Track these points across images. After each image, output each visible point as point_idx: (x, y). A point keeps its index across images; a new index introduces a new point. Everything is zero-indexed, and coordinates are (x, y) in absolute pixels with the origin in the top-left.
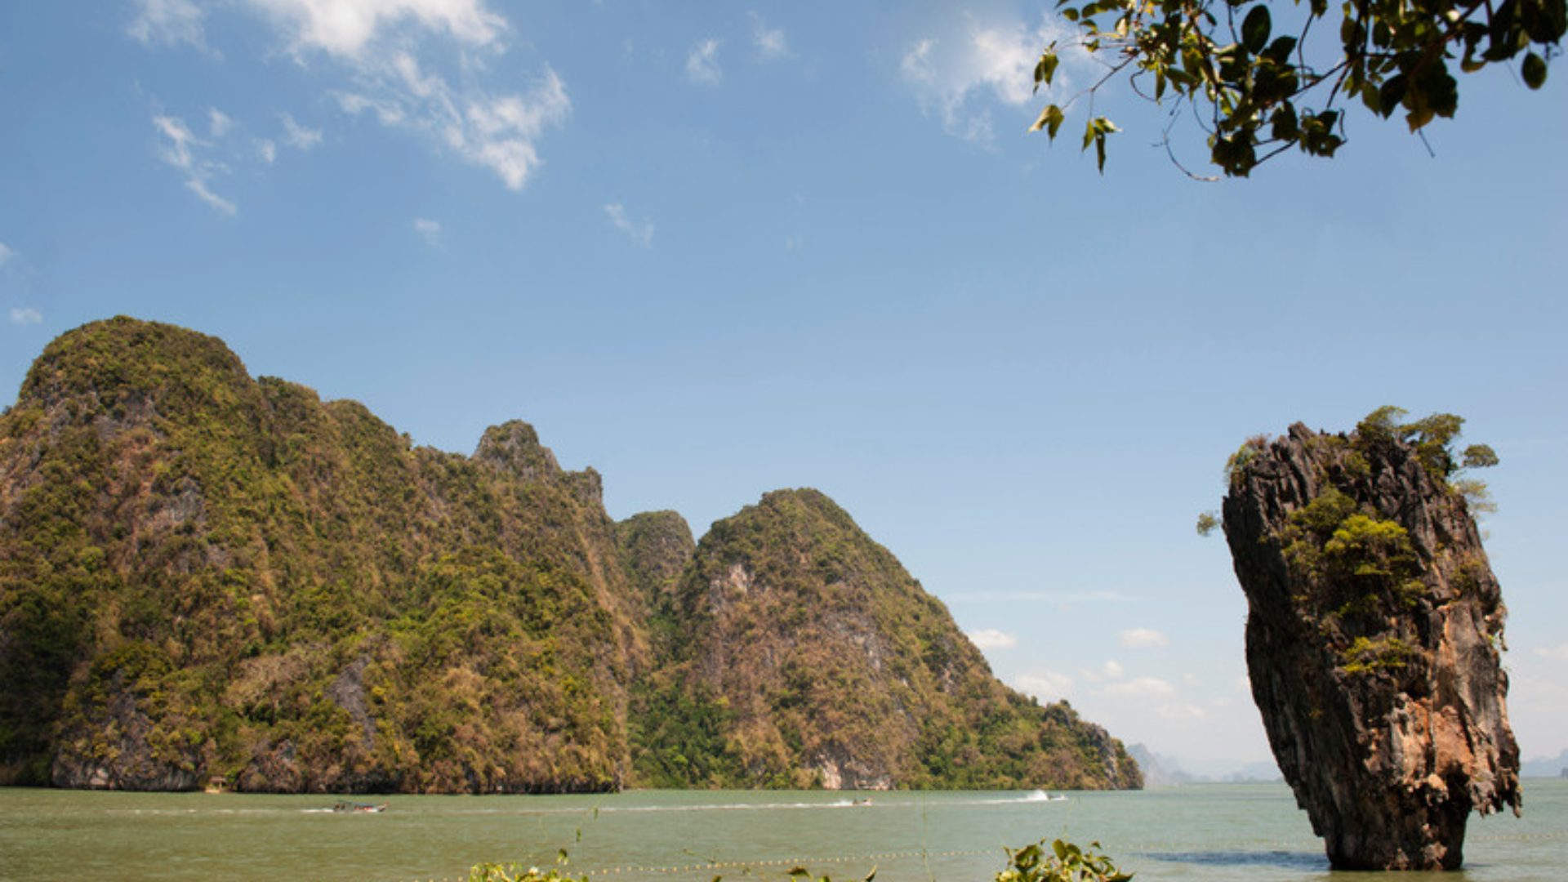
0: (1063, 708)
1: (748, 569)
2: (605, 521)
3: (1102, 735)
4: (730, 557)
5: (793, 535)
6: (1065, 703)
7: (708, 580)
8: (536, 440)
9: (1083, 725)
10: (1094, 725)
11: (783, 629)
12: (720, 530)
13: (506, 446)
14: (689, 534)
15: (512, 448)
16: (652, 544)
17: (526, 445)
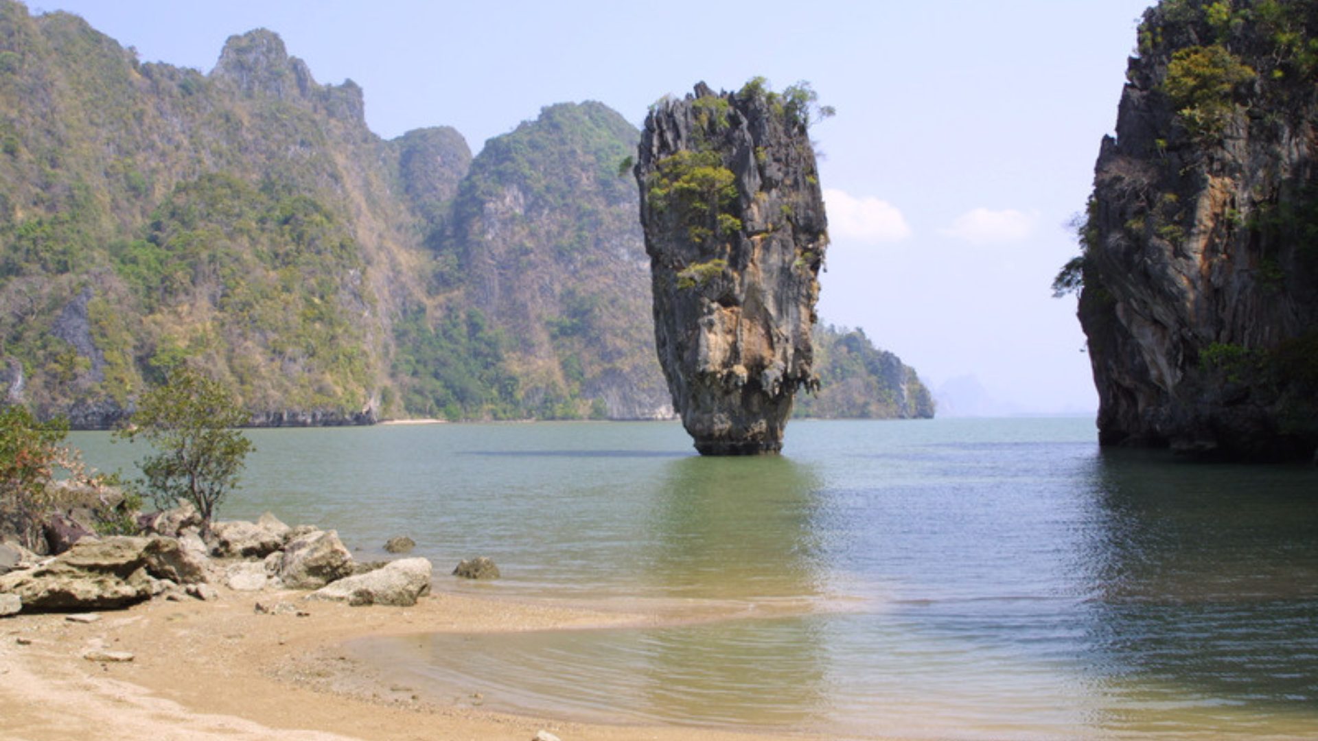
0: (858, 335)
1: (526, 190)
2: (369, 138)
3: (895, 363)
4: (503, 178)
5: (573, 152)
6: (860, 330)
7: (482, 203)
8: (283, 49)
9: (877, 353)
10: (886, 353)
11: (561, 255)
12: (497, 149)
13: (250, 58)
14: (469, 151)
15: (257, 61)
16: (426, 164)
17: (273, 56)
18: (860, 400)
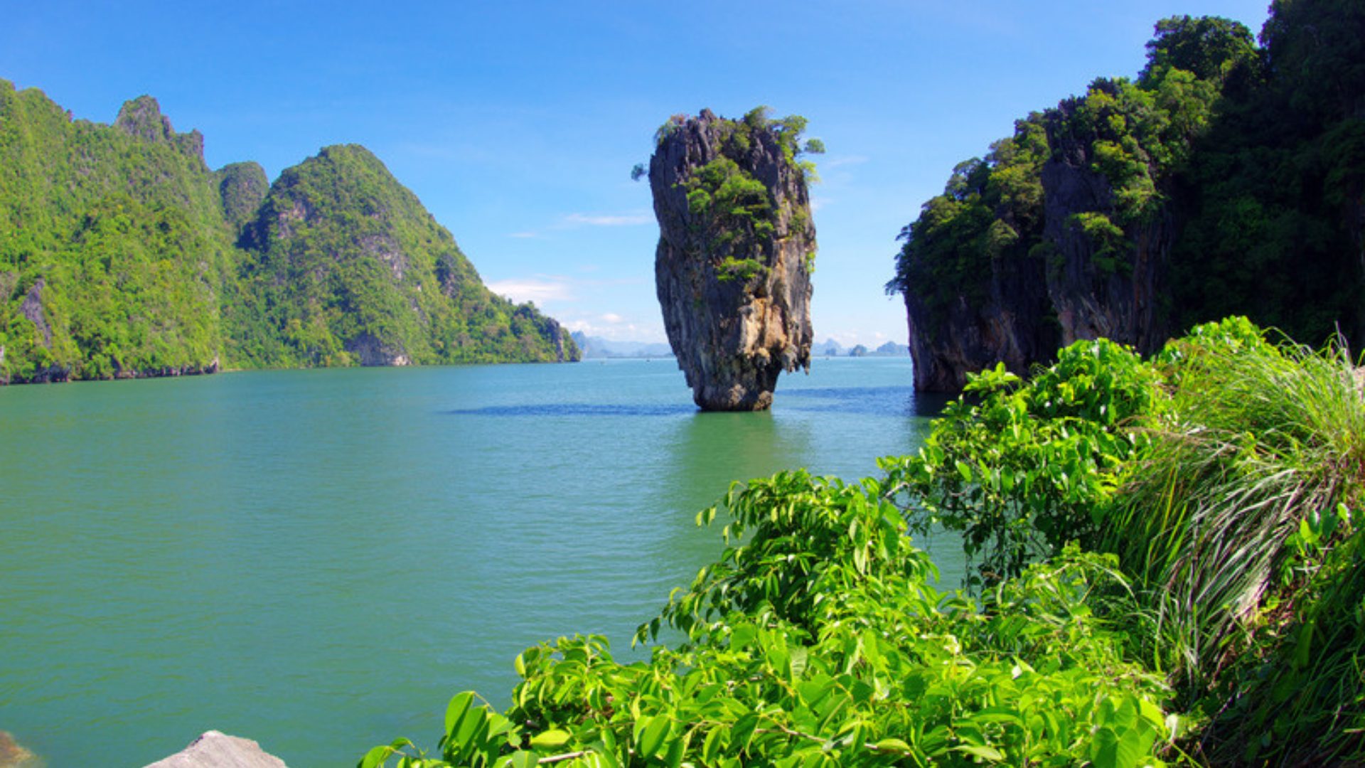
0: (530, 306)
1: (307, 205)
3: (555, 326)
4: (295, 198)
5: (340, 179)
6: (531, 303)
7: (278, 214)
8: (158, 109)
9: (542, 319)
10: (549, 318)
12: (289, 178)
13: (136, 115)
14: (264, 177)
15: (140, 117)
16: (238, 187)
17: (150, 114)
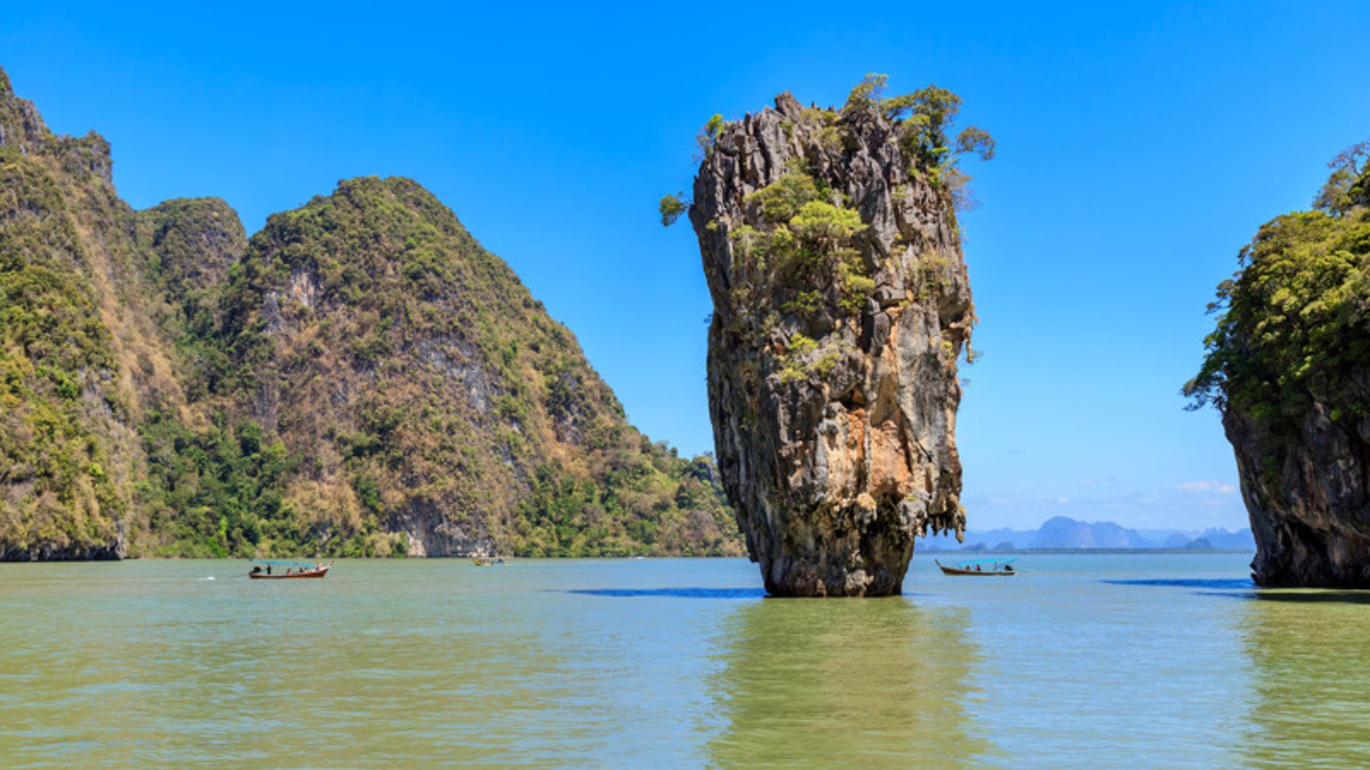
1: (316, 279)
2: (116, 207)
4: (294, 265)
5: (377, 237)
11: (361, 361)
16: (188, 241)
18: (711, 536)
